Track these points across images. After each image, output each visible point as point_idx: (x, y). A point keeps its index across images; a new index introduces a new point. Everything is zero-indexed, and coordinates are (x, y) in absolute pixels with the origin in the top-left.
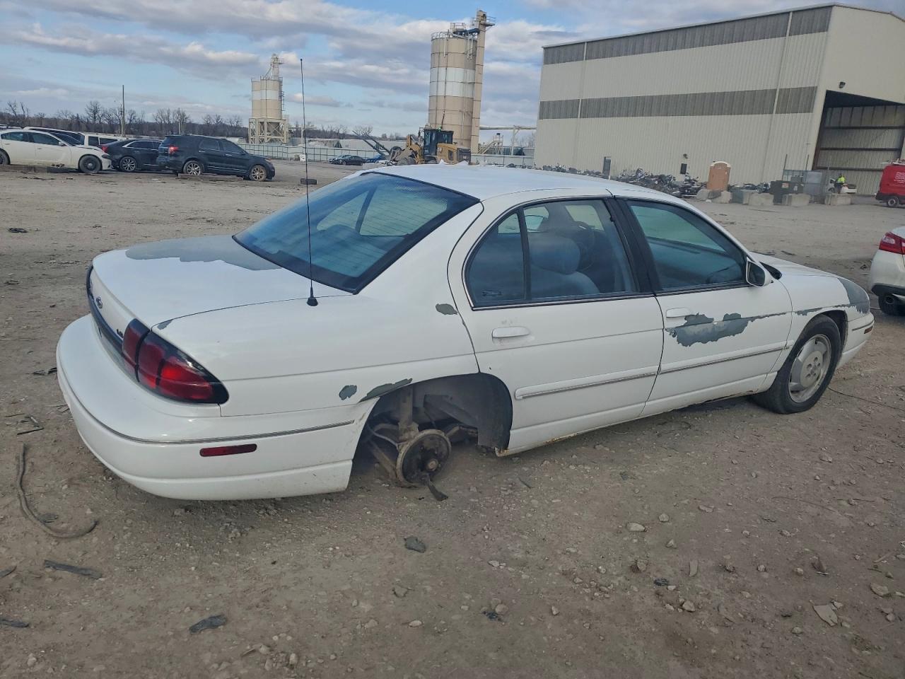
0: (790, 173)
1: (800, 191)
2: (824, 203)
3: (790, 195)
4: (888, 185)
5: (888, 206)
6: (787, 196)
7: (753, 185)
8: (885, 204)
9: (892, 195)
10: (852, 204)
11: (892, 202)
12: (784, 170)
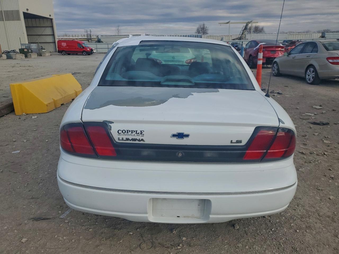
0: (24, 45)
1: (32, 52)
2: (42, 56)
3: (30, 53)
4: (60, 47)
5: (63, 55)
6: (29, 54)
7: (8, 51)
8: (61, 54)
9: (63, 51)
10: (51, 55)
11: (64, 53)
12: (21, 44)
